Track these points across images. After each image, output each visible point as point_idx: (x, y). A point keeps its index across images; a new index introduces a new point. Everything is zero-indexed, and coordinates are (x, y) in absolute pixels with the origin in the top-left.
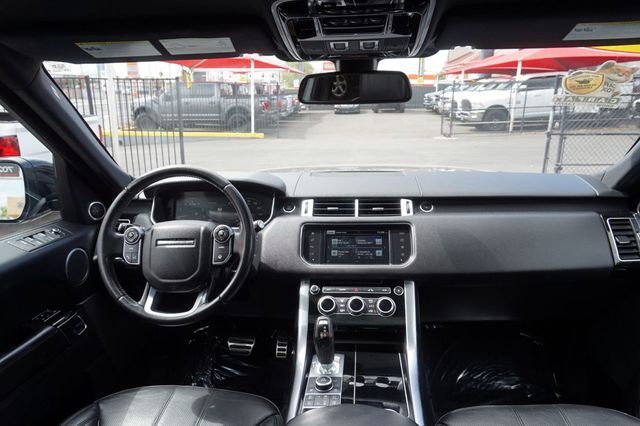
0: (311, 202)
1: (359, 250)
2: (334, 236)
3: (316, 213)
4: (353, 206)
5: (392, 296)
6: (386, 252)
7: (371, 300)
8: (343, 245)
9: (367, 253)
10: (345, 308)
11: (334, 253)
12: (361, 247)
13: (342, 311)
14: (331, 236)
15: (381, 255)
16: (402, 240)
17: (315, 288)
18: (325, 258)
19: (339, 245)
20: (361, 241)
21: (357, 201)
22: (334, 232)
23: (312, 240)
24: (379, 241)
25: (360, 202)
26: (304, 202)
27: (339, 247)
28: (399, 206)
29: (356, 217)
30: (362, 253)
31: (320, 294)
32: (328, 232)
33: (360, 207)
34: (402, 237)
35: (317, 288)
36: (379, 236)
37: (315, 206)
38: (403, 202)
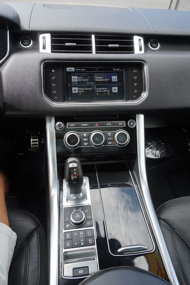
0: (48, 36)
1: (97, 87)
2: (74, 73)
3: (54, 49)
4: (90, 42)
5: (127, 128)
6: (121, 89)
7: (109, 134)
8: (83, 82)
9: (105, 90)
10: (88, 141)
11: (75, 90)
12: (100, 84)
13: (85, 144)
14: (70, 74)
15: (116, 91)
16: (135, 78)
17: (60, 125)
18: (67, 95)
19: (78, 82)
20: (99, 78)
21: (93, 37)
22: (73, 69)
23: (53, 78)
24: (115, 78)
25: (96, 38)
26: (41, 36)
27: (79, 84)
28: (132, 43)
29: (94, 54)
30: (100, 90)
31: (65, 130)
32: (68, 69)
33: (97, 43)
34: (135, 74)
35: (63, 125)
36: (114, 73)
37: (53, 41)
38: (136, 39)
